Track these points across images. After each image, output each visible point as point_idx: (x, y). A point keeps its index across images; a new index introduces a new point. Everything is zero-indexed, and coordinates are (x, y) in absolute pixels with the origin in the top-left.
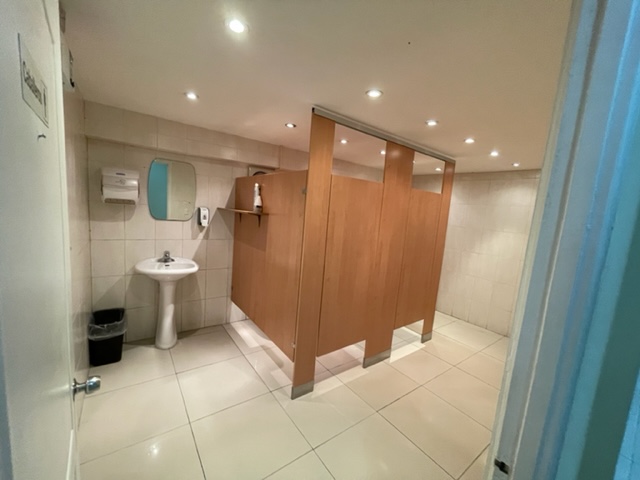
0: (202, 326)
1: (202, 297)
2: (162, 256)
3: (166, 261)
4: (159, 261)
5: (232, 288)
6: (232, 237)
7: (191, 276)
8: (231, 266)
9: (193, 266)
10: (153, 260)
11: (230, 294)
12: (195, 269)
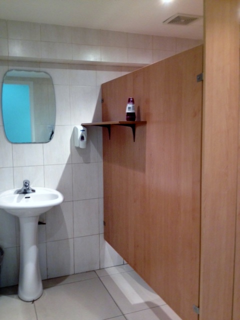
0: (72, 272)
1: (70, 236)
2: (21, 187)
3: (25, 192)
4: (19, 192)
5: (105, 223)
6: (101, 160)
7: (55, 209)
8: (102, 196)
9: (56, 197)
10: (12, 191)
11: (102, 231)
12: (59, 199)
